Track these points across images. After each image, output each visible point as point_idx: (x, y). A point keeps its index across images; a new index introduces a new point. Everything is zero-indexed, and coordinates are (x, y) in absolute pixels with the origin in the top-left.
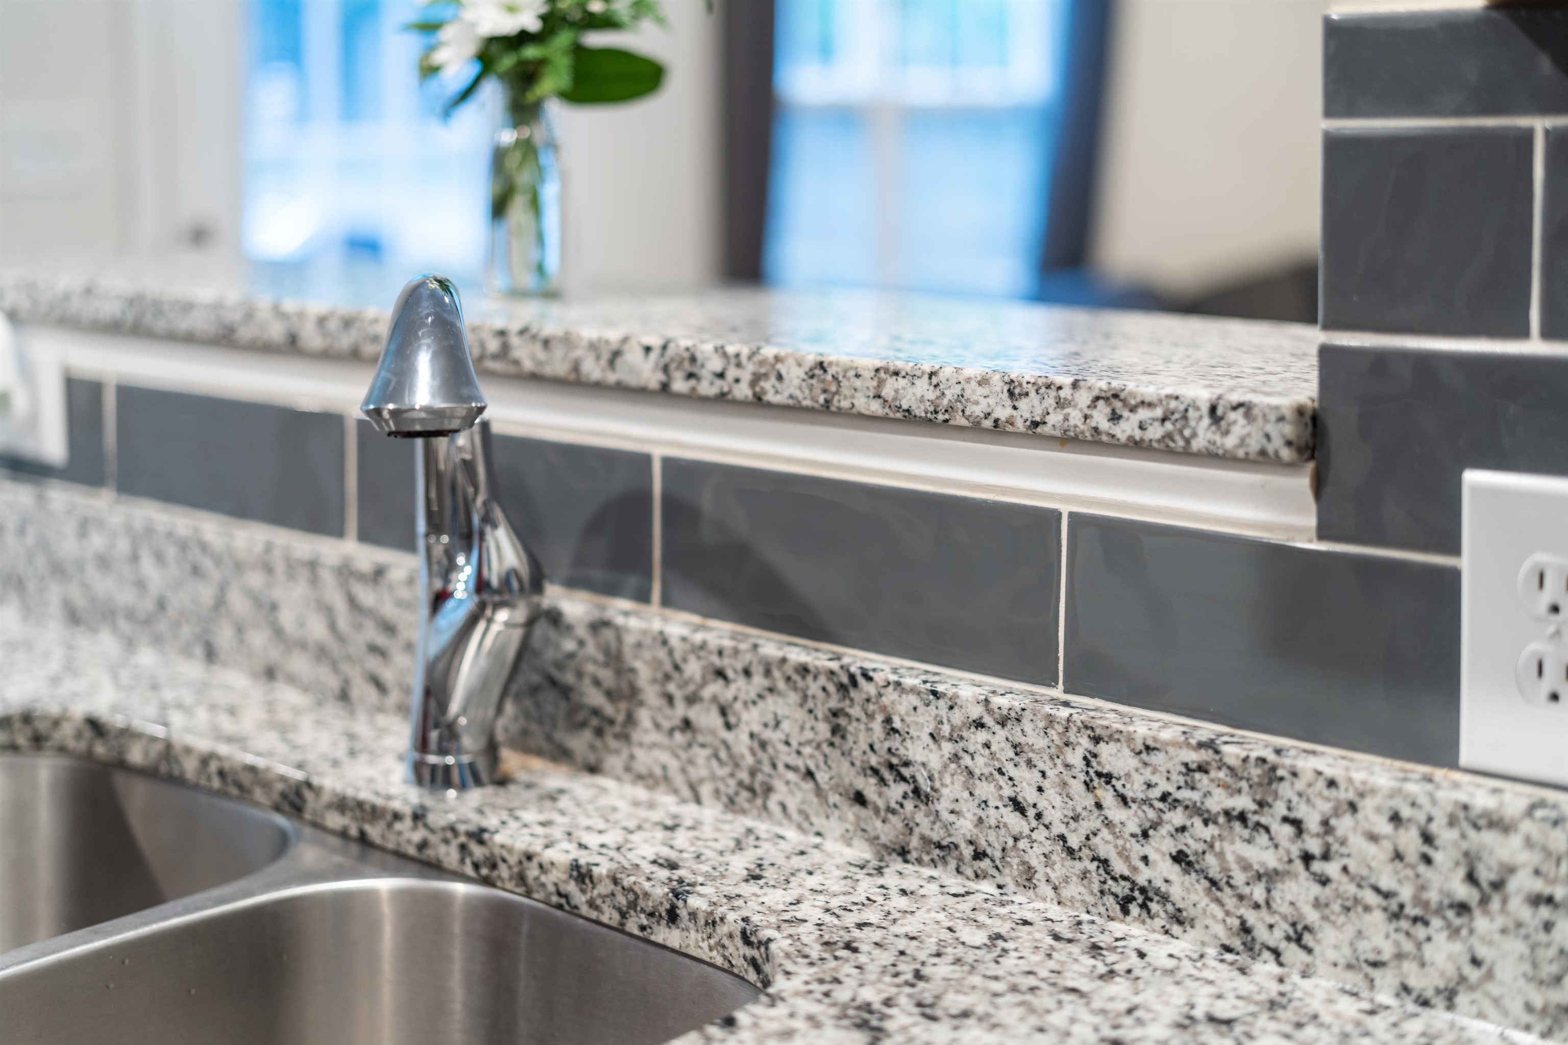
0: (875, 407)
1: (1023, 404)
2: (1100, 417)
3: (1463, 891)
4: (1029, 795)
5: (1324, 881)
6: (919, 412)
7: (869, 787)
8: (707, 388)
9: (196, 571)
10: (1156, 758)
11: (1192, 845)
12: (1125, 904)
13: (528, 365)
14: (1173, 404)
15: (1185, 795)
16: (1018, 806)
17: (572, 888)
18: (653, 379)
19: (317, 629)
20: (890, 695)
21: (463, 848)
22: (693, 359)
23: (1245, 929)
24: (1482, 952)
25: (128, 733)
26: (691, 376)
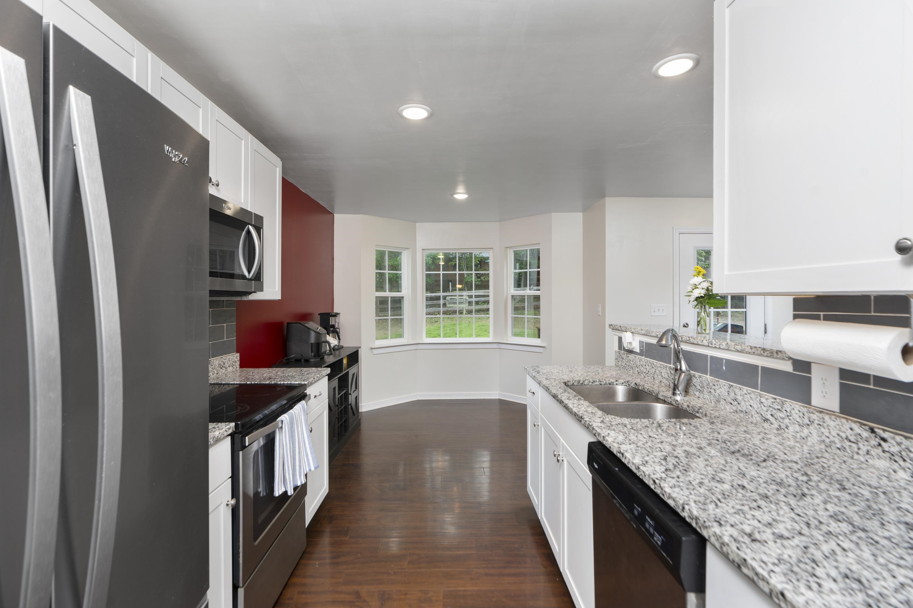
0: (734, 350)
1: (752, 350)
2: (762, 353)
3: (809, 423)
4: (752, 405)
5: (790, 419)
6: (739, 350)
7: (732, 402)
8: (714, 346)
9: (653, 367)
10: (768, 400)
11: (773, 413)
12: (764, 421)
13: (692, 342)
14: (772, 351)
15: (772, 406)
16: (751, 406)
17: (687, 408)
18: (707, 344)
19: (666, 376)
20: (735, 389)
21: (675, 402)
22: (712, 342)
23: (780, 426)
24: (811, 432)
25: (639, 385)
26: (712, 344)
